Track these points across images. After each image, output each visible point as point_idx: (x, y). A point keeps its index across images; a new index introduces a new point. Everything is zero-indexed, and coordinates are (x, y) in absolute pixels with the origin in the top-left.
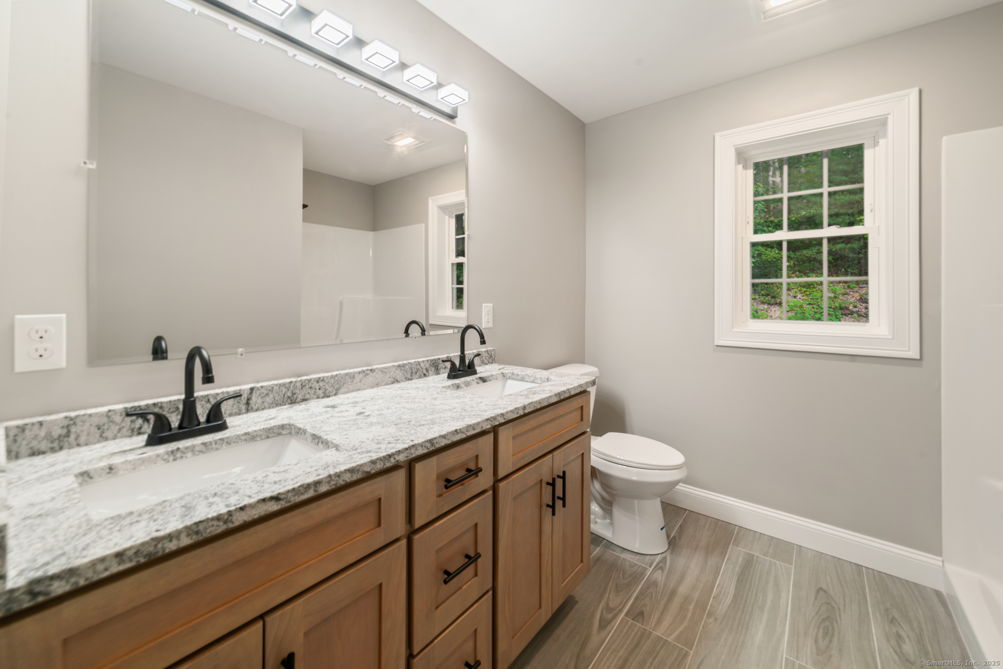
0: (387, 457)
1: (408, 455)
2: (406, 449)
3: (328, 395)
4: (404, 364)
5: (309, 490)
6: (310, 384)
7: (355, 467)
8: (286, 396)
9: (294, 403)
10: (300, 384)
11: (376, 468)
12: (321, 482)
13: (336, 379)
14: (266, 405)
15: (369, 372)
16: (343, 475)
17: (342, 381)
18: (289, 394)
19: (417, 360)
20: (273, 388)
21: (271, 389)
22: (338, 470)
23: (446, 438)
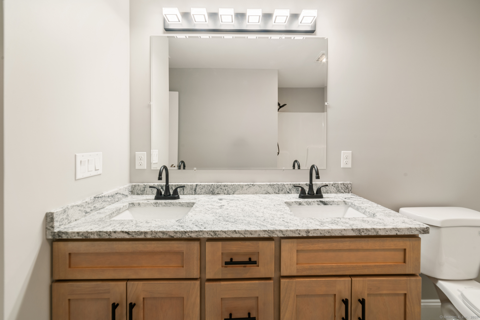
0: (183, 232)
1: (198, 235)
2: (197, 232)
3: (229, 193)
4: (273, 184)
5: (142, 235)
6: (221, 187)
7: (165, 232)
8: (210, 190)
9: (213, 194)
10: (216, 186)
11: (177, 236)
12: (148, 233)
13: (234, 186)
14: (202, 193)
15: (251, 186)
16: (158, 233)
17: (237, 188)
18: (212, 190)
19: (282, 183)
20: (205, 186)
21: (204, 186)
22: (156, 230)
23: (226, 234)
